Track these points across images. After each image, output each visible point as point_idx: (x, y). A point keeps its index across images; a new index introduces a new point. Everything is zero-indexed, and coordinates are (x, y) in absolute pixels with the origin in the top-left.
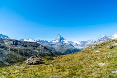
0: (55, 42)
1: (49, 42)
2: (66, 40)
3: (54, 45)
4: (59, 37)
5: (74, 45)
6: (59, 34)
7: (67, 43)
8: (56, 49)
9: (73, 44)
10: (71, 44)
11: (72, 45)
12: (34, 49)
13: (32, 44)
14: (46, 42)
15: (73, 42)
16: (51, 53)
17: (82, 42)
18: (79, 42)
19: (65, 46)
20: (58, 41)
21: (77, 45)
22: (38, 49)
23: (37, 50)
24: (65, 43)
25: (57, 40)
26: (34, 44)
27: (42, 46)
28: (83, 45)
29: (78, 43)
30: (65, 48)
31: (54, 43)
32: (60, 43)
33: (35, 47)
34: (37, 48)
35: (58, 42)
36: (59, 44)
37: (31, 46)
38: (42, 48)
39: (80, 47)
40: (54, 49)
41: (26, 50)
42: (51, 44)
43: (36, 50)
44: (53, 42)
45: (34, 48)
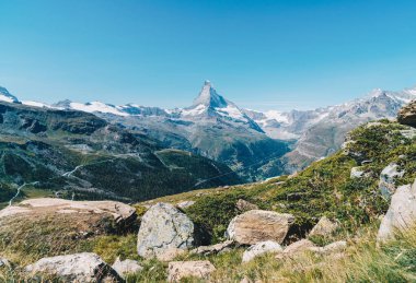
0: (193, 112)
1: (169, 113)
2: (234, 105)
3: (188, 124)
4: (206, 95)
5: (265, 124)
6: (206, 83)
7: (237, 117)
8: (190, 139)
9: (262, 121)
10: (251, 121)
11: (256, 127)
12: (76, 142)
13: (69, 120)
14: (158, 112)
15: (261, 116)
17: (294, 114)
18: (284, 114)
19: (226, 130)
20: (203, 108)
21: (277, 125)
22: (95, 141)
23: (90, 146)
24: (231, 119)
25: (201, 106)
26: (80, 120)
28: (297, 128)
29: (280, 119)
30: (226, 138)
31: (188, 116)
32: (210, 117)
34: (90, 138)
35: (202, 115)
36: (204, 122)
37: (64, 129)
38: (112, 138)
39: (286, 133)
40: (185, 140)
42: (173, 120)
44: (185, 113)
45: (77, 136)
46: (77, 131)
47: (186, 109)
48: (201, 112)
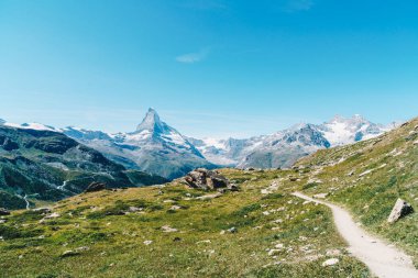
0: (137, 137)
1: (113, 137)
2: (177, 132)
3: (133, 148)
4: (150, 121)
5: (204, 151)
6: (150, 110)
7: (180, 143)
8: (138, 162)
9: (202, 148)
10: (192, 147)
11: (197, 153)
12: (50, 159)
13: (41, 139)
14: (101, 135)
15: (201, 143)
16: (123, 175)
17: (231, 142)
18: (222, 141)
19: (172, 155)
20: (147, 134)
21: (216, 152)
22: (69, 160)
23: (65, 163)
24: (174, 145)
25: (144, 131)
26: (51, 139)
27: (84, 149)
28: (235, 154)
29: (218, 146)
30: (173, 162)
31: (131, 141)
32: (154, 142)
33: (56, 151)
34: (64, 157)
35: (147, 140)
36: (149, 147)
37: (37, 148)
38: (84, 157)
39: (224, 159)
40: (132, 164)
41: (13, 162)
42: (119, 143)
43: (56, 165)
44: (128, 137)
45: (51, 155)
46: (50, 150)
47: (130, 134)
48: (145, 137)
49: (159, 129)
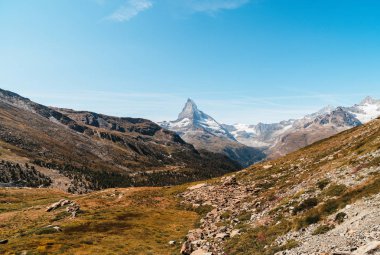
0: (179, 124)
2: (212, 119)
4: (189, 110)
5: (237, 135)
6: (189, 100)
7: (217, 128)
9: (234, 132)
10: (227, 133)
11: (232, 137)
13: (137, 124)
17: (260, 127)
18: (251, 126)
19: (212, 139)
21: (247, 136)
24: (212, 130)
25: (185, 119)
26: (144, 125)
27: (166, 132)
29: (249, 130)
32: (195, 128)
33: (148, 133)
34: (154, 138)
35: (189, 127)
36: (191, 132)
37: (136, 131)
39: (256, 141)
45: (146, 136)
46: (144, 133)
48: (186, 124)
49: (197, 117)
